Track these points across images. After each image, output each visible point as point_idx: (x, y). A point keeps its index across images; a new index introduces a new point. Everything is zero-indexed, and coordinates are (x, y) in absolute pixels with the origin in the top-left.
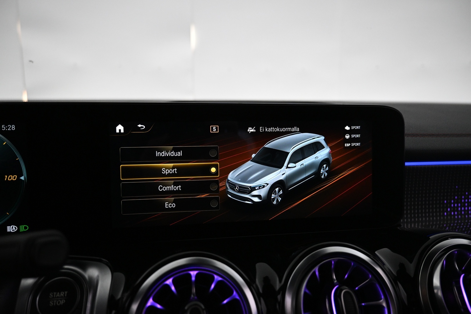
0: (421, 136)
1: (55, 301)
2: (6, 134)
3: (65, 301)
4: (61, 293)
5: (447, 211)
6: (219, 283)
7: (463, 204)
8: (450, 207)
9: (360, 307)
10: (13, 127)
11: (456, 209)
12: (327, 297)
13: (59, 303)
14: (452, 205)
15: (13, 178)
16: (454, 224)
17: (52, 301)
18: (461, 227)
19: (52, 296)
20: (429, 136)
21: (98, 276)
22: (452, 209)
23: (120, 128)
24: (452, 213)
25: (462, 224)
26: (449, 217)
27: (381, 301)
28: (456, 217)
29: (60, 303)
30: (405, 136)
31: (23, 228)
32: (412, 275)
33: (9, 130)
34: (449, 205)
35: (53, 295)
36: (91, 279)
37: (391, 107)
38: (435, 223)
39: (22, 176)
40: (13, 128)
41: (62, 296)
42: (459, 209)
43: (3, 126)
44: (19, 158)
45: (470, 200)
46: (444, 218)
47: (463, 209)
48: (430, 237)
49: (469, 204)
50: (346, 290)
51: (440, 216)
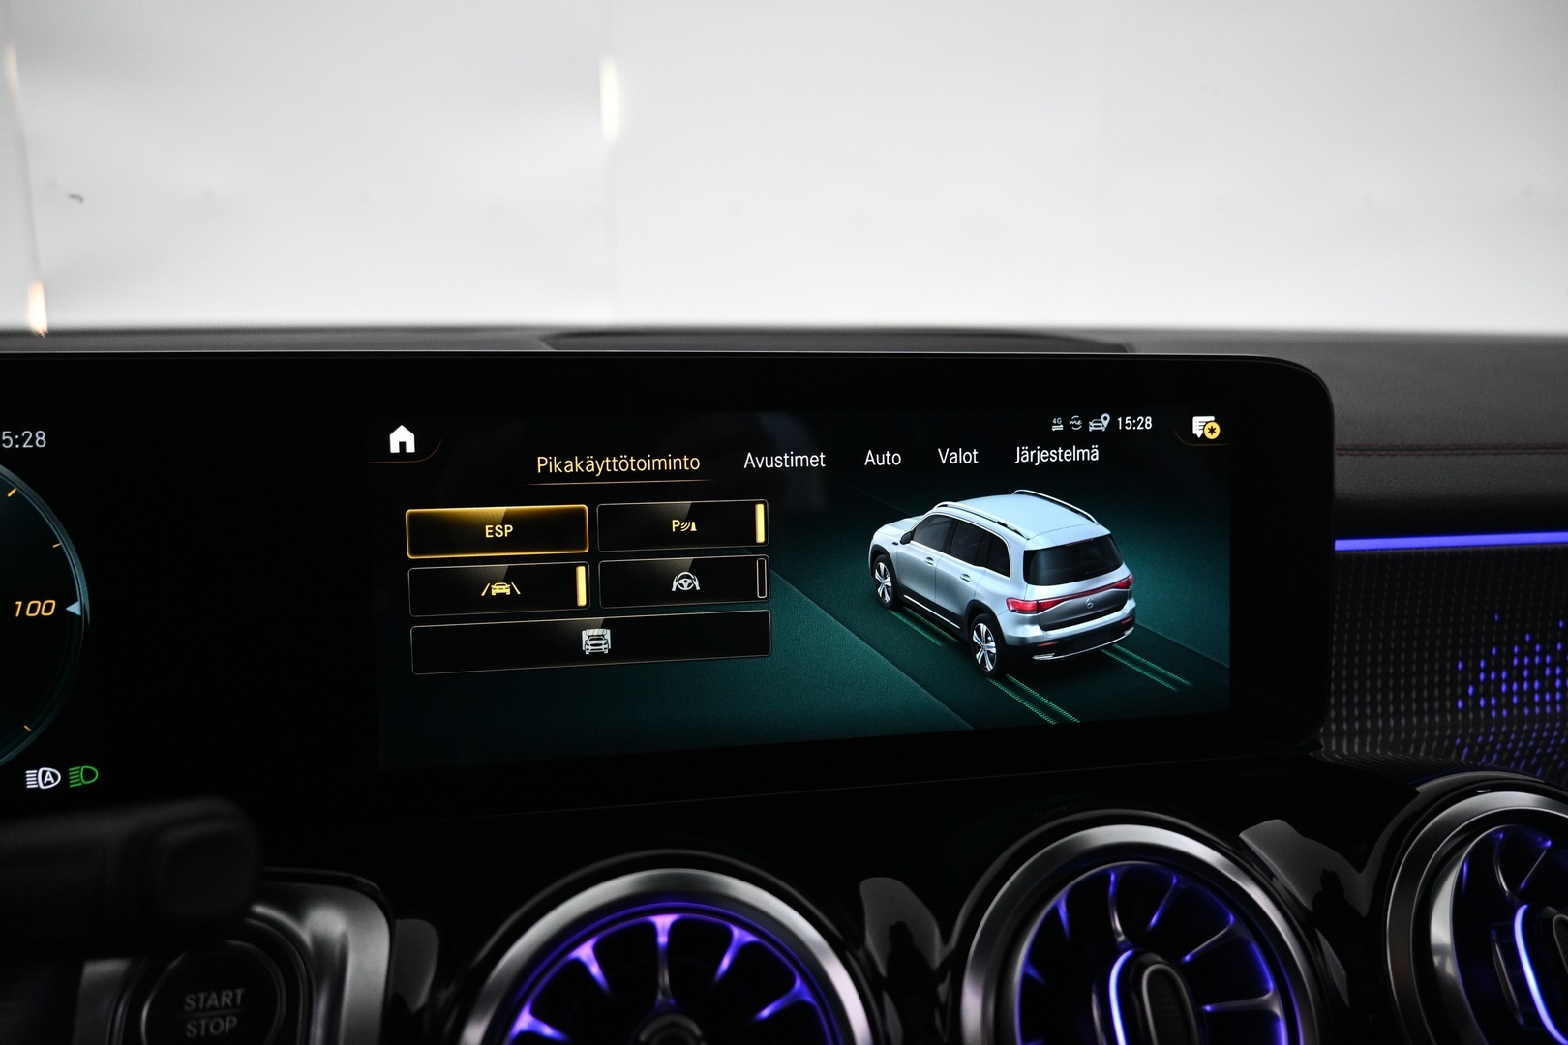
1: (203, 1023)
2: (16, 460)
3: (235, 1020)
4: (224, 993)
5: (1465, 696)
6: (745, 952)
7: (1514, 674)
8: (1476, 683)
9: (1201, 1015)
10: (39, 439)
11: (1492, 688)
12: (1094, 988)
13: (216, 1027)
14: (1482, 677)
15: (42, 608)
16: (1486, 735)
17: (195, 1022)
18: (1510, 746)
19: (193, 1004)
21: (344, 937)
22: (1481, 689)
23: (402, 438)
24: (1482, 702)
25: (1513, 737)
26: (1471, 716)
27: (1266, 997)
28: (1494, 714)
29: (222, 1027)
30: (1336, 452)
31: (79, 774)
32: (1363, 907)
33: (25, 446)
34: (1470, 677)
35: (197, 1001)
36: (321, 944)
37: (1273, 357)
38: (1426, 735)
39: (74, 600)
40: (41, 442)
41: (226, 1003)
42: (1504, 688)
43: (6, 435)
44: (63, 542)
45: (1537, 660)
46: (1454, 717)
47: (1515, 687)
48: (1419, 789)
49: (1536, 672)
50: (1154, 965)
51: (1442, 711)
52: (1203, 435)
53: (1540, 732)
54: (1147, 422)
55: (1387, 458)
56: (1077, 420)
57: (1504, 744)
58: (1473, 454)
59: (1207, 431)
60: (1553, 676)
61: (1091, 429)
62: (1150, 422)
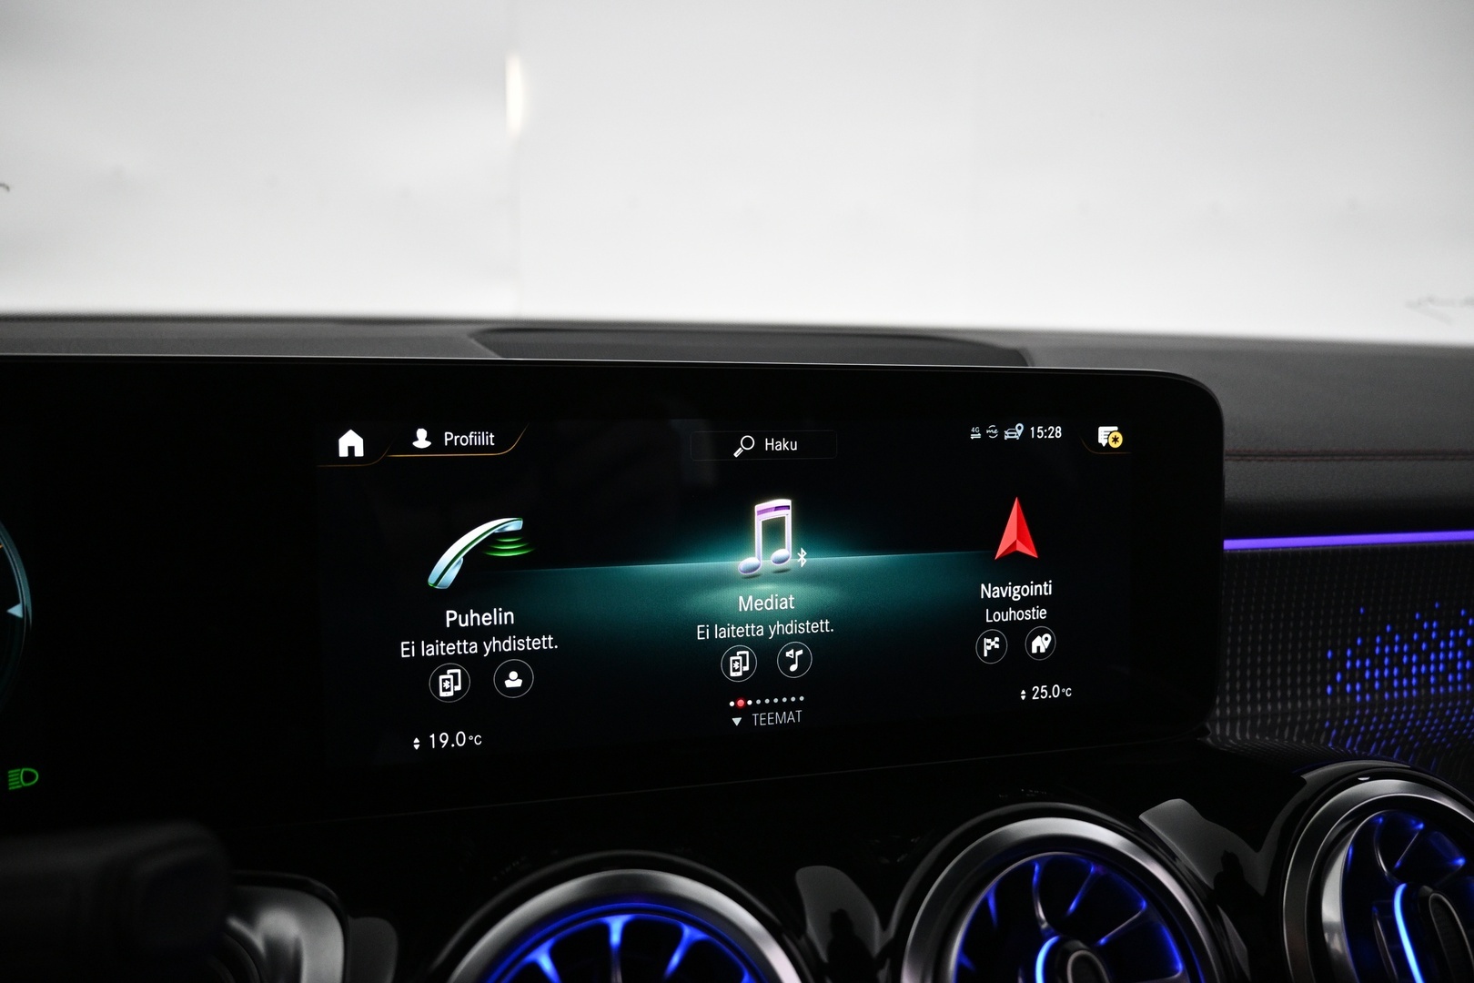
0: (1262, 458)
5: (1333, 682)
6: (695, 949)
7: (1376, 662)
8: (1343, 670)
11: (1357, 675)
12: (1020, 972)
14: (1348, 664)
16: (1351, 718)
20: (1286, 458)
22: (1348, 676)
23: (351, 442)
24: (1348, 688)
25: (1374, 719)
26: (1339, 700)
27: (1176, 976)
28: (1358, 698)
30: (1225, 458)
31: (19, 776)
32: (1261, 887)
34: (1338, 665)
36: (274, 946)
38: (1299, 718)
39: (15, 602)
42: (1367, 674)
45: (1396, 649)
46: (1324, 702)
47: (1377, 674)
48: (1306, 777)
49: (1395, 660)
50: (1079, 951)
51: (1314, 697)
52: (1108, 444)
53: (1398, 714)
54: (1057, 432)
55: (1266, 463)
56: (993, 429)
57: (1367, 727)
58: (1340, 460)
59: (1111, 440)
60: (1410, 664)
61: (1006, 438)
62: (1059, 432)
